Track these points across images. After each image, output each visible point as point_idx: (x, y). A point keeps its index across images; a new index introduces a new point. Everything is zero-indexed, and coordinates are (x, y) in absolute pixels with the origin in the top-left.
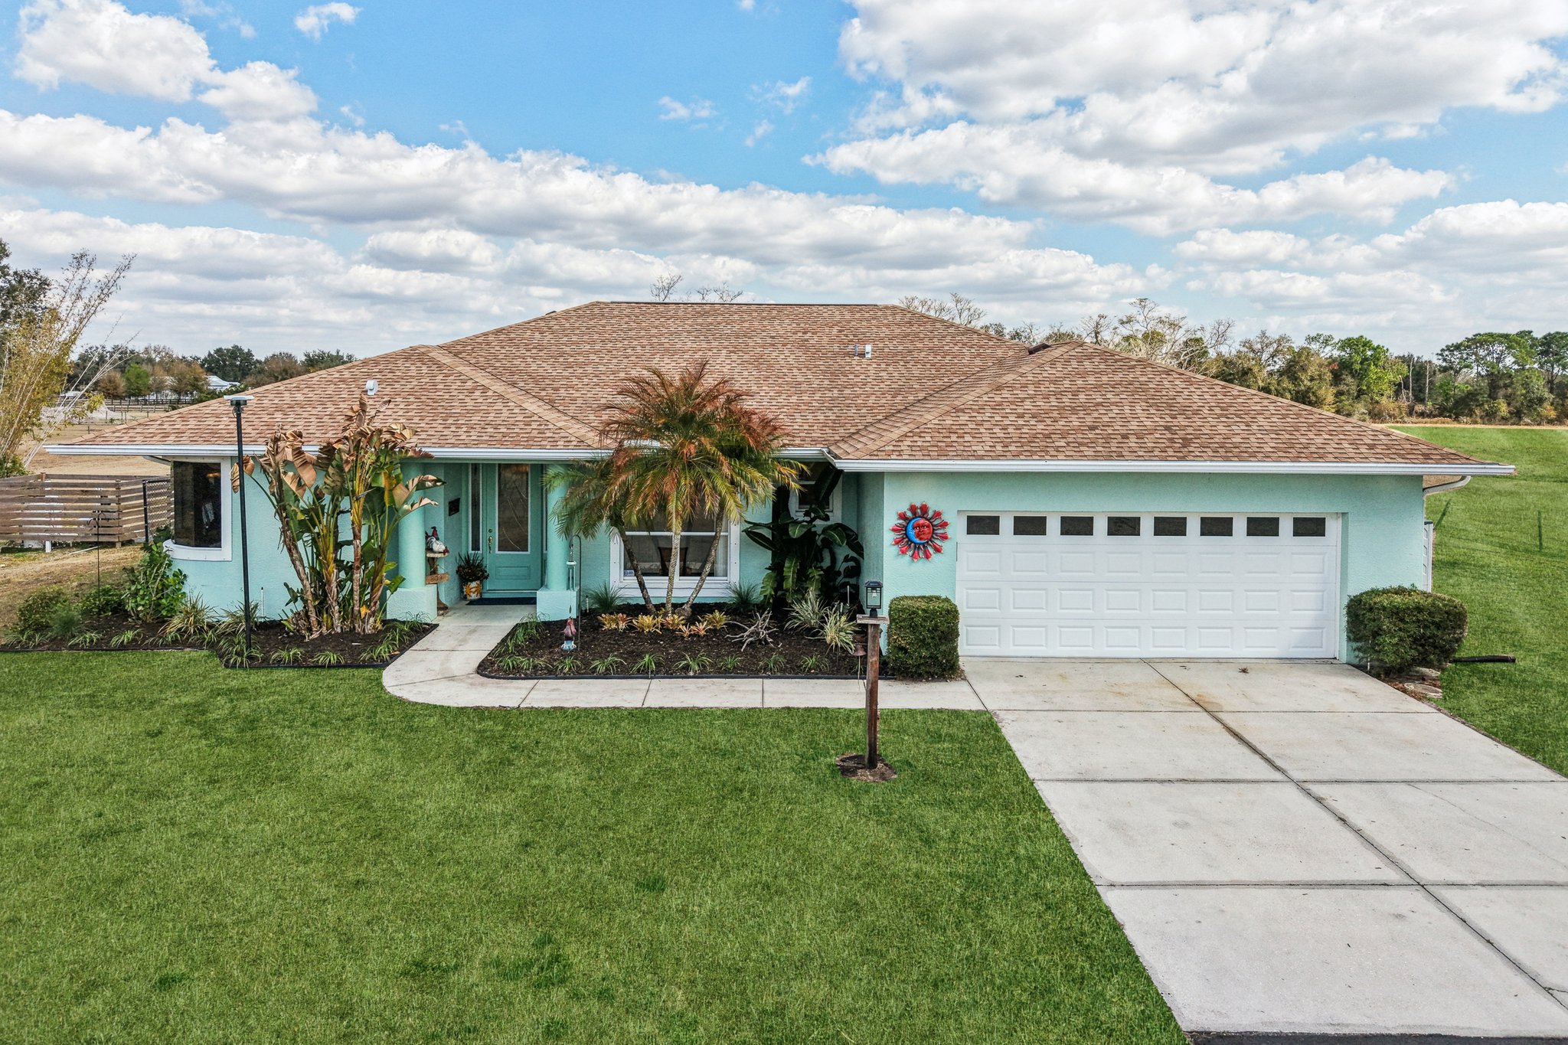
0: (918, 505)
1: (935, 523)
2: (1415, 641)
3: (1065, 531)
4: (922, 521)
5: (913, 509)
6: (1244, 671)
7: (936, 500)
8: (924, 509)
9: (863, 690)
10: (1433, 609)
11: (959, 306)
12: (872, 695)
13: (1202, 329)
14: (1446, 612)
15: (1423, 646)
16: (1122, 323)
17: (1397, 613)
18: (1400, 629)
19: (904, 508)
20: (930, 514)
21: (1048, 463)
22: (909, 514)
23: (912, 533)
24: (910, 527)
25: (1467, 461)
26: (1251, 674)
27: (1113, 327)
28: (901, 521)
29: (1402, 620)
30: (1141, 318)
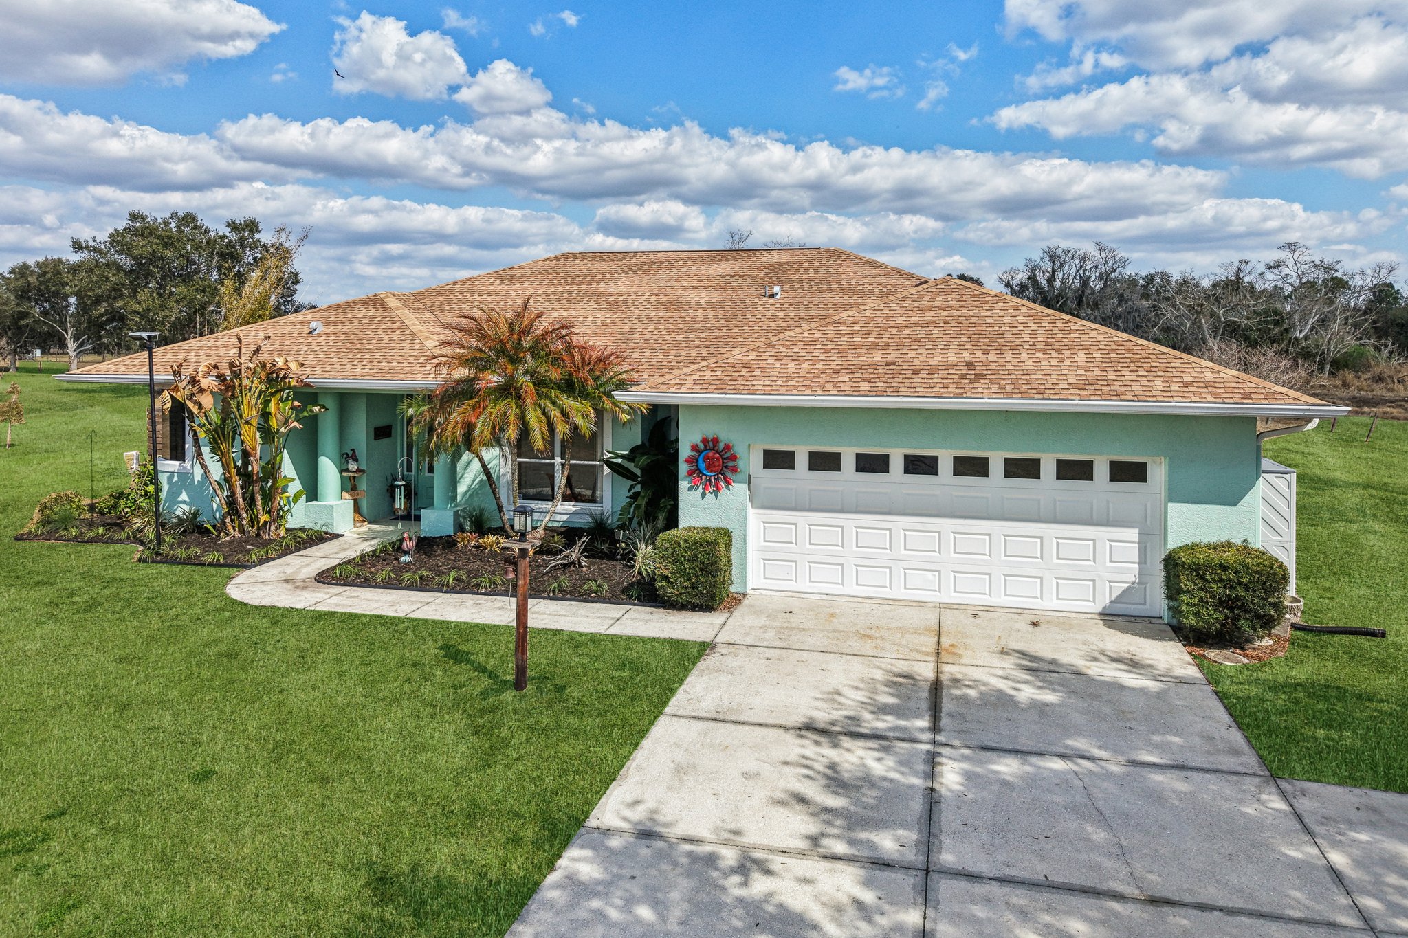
0: (710, 437)
1: (725, 456)
2: (1221, 602)
3: (860, 469)
4: (711, 453)
5: (705, 441)
6: (1035, 624)
7: (726, 433)
8: (716, 441)
9: (514, 607)
10: (1240, 568)
11: (1104, 255)
12: (522, 614)
13: (1362, 272)
14: (1257, 572)
15: (1232, 609)
16: (1270, 268)
17: (1196, 571)
18: (1202, 589)
19: (697, 439)
20: (721, 446)
21: (818, 398)
22: (702, 446)
23: (702, 465)
24: (701, 460)
25: (1295, 402)
26: (1042, 627)
27: (1259, 272)
28: (694, 453)
29: (1203, 578)
30: (1291, 263)
